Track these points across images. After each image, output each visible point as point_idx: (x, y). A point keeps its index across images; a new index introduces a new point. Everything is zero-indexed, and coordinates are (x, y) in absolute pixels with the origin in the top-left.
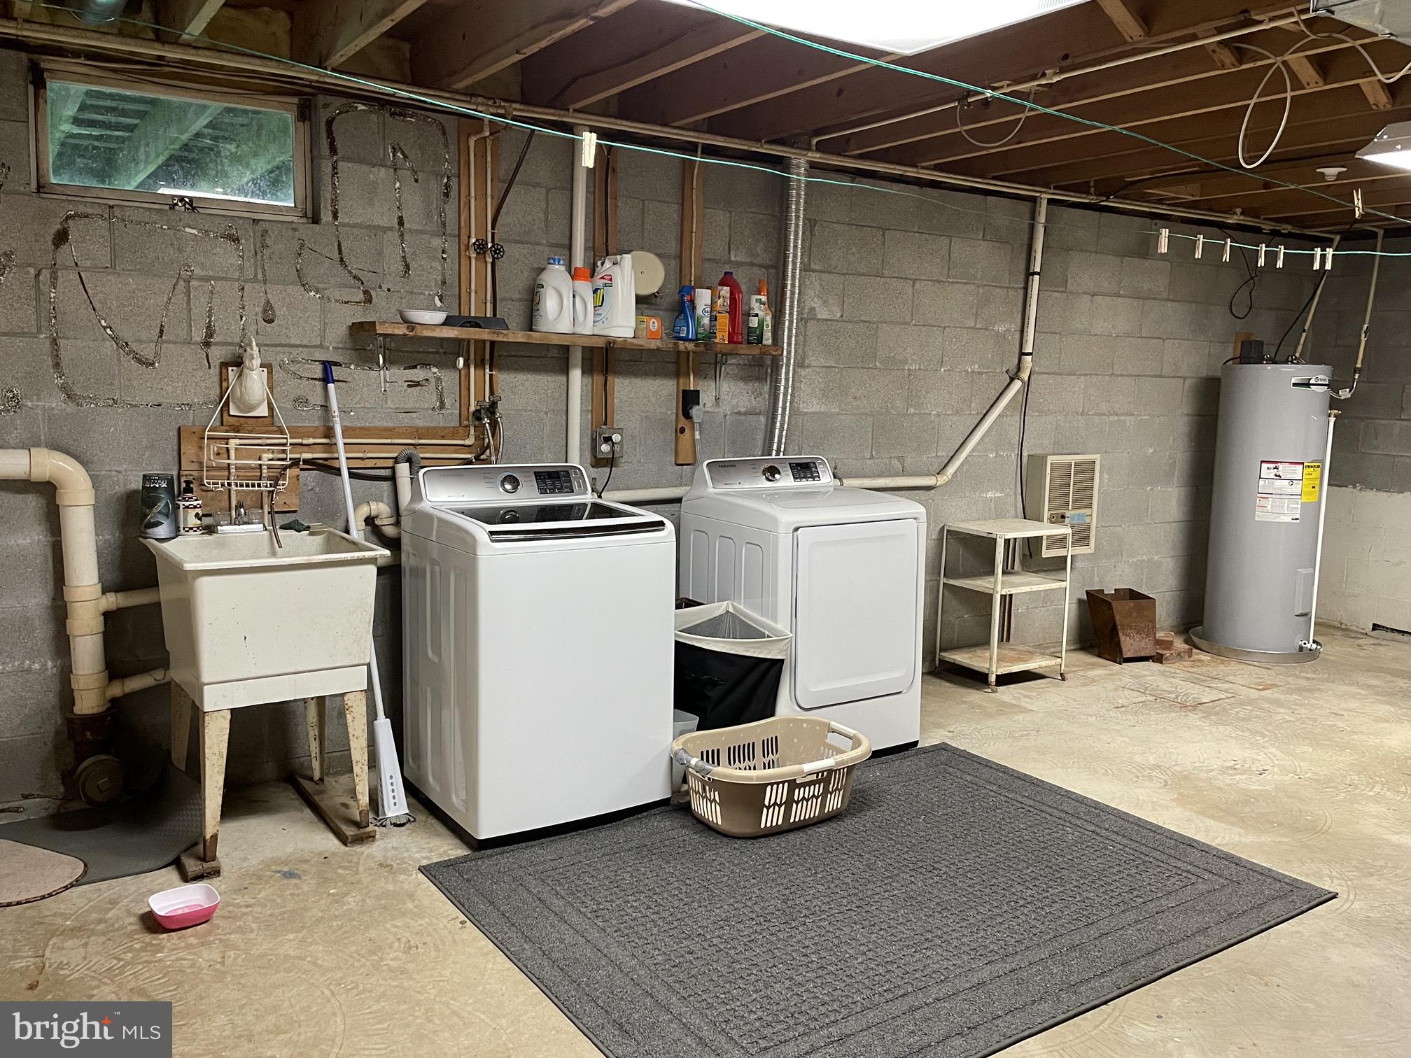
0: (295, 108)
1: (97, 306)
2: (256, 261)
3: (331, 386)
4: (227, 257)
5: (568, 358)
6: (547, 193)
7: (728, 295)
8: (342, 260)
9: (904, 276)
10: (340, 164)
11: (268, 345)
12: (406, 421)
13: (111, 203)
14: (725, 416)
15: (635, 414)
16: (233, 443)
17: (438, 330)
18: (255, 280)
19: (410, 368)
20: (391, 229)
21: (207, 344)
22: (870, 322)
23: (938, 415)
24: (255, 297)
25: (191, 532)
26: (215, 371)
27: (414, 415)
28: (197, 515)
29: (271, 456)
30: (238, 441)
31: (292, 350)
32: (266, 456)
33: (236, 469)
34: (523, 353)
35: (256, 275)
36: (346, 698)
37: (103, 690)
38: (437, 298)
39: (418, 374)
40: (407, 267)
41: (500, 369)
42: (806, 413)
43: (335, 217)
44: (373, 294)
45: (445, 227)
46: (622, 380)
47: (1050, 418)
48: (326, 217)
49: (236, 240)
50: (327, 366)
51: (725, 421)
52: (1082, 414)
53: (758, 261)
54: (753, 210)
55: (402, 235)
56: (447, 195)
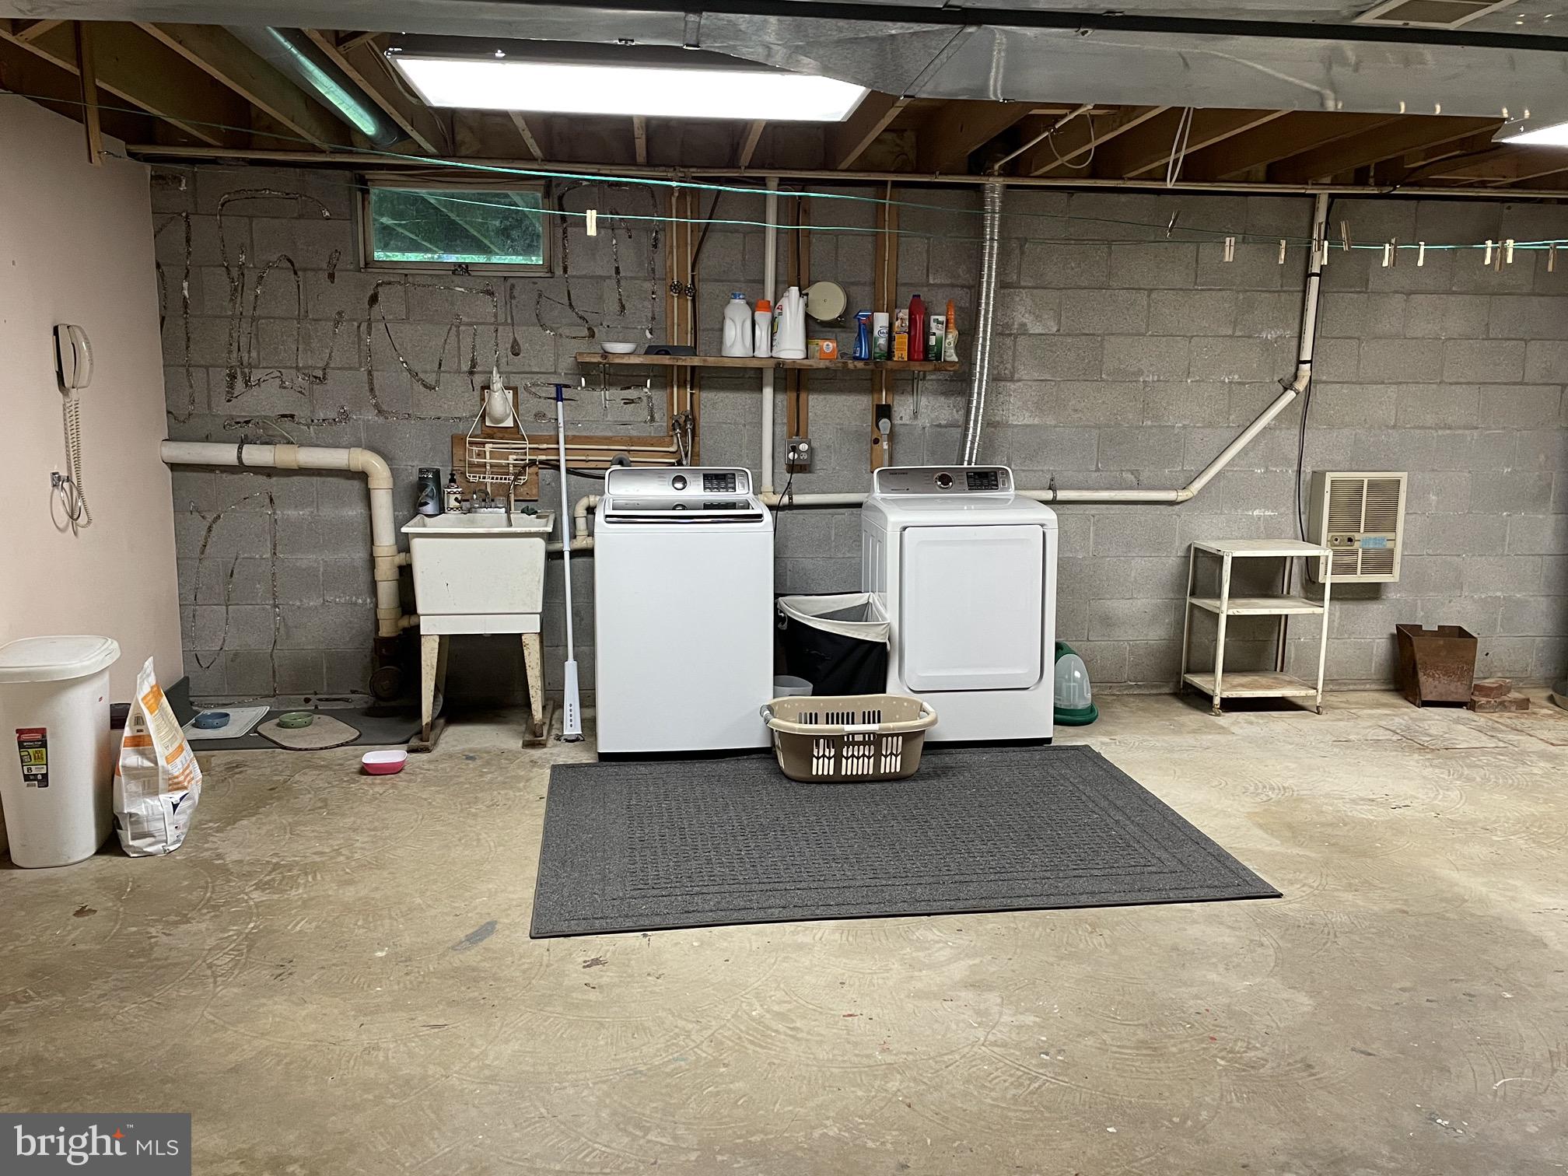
0: (543, 187)
1: (398, 347)
2: (506, 309)
3: (560, 403)
4: (486, 307)
5: (762, 378)
6: (745, 237)
7: (907, 317)
8: (571, 304)
9: (1137, 287)
10: (569, 229)
11: (515, 373)
12: (622, 431)
13: (406, 272)
14: (924, 428)
15: (830, 427)
16: (488, 447)
17: (626, 357)
18: (505, 324)
19: (626, 389)
20: (609, 277)
21: (471, 373)
22: (1093, 335)
23: (1184, 427)
24: (506, 336)
25: (452, 511)
26: (477, 393)
27: (630, 427)
28: (456, 499)
29: (515, 457)
30: (491, 445)
31: (532, 376)
32: (511, 457)
33: (491, 466)
34: (723, 375)
35: (506, 320)
36: (523, 637)
37: (397, 620)
38: (647, 331)
39: (632, 393)
40: (623, 307)
41: (701, 389)
42: (1017, 426)
43: (565, 270)
44: (595, 330)
45: (654, 272)
46: (816, 396)
47: (1346, 431)
48: (559, 272)
49: (492, 294)
50: (559, 388)
51: (924, 433)
52: (1394, 427)
53: (960, 282)
54: (952, 234)
55: (619, 281)
56: (655, 246)
